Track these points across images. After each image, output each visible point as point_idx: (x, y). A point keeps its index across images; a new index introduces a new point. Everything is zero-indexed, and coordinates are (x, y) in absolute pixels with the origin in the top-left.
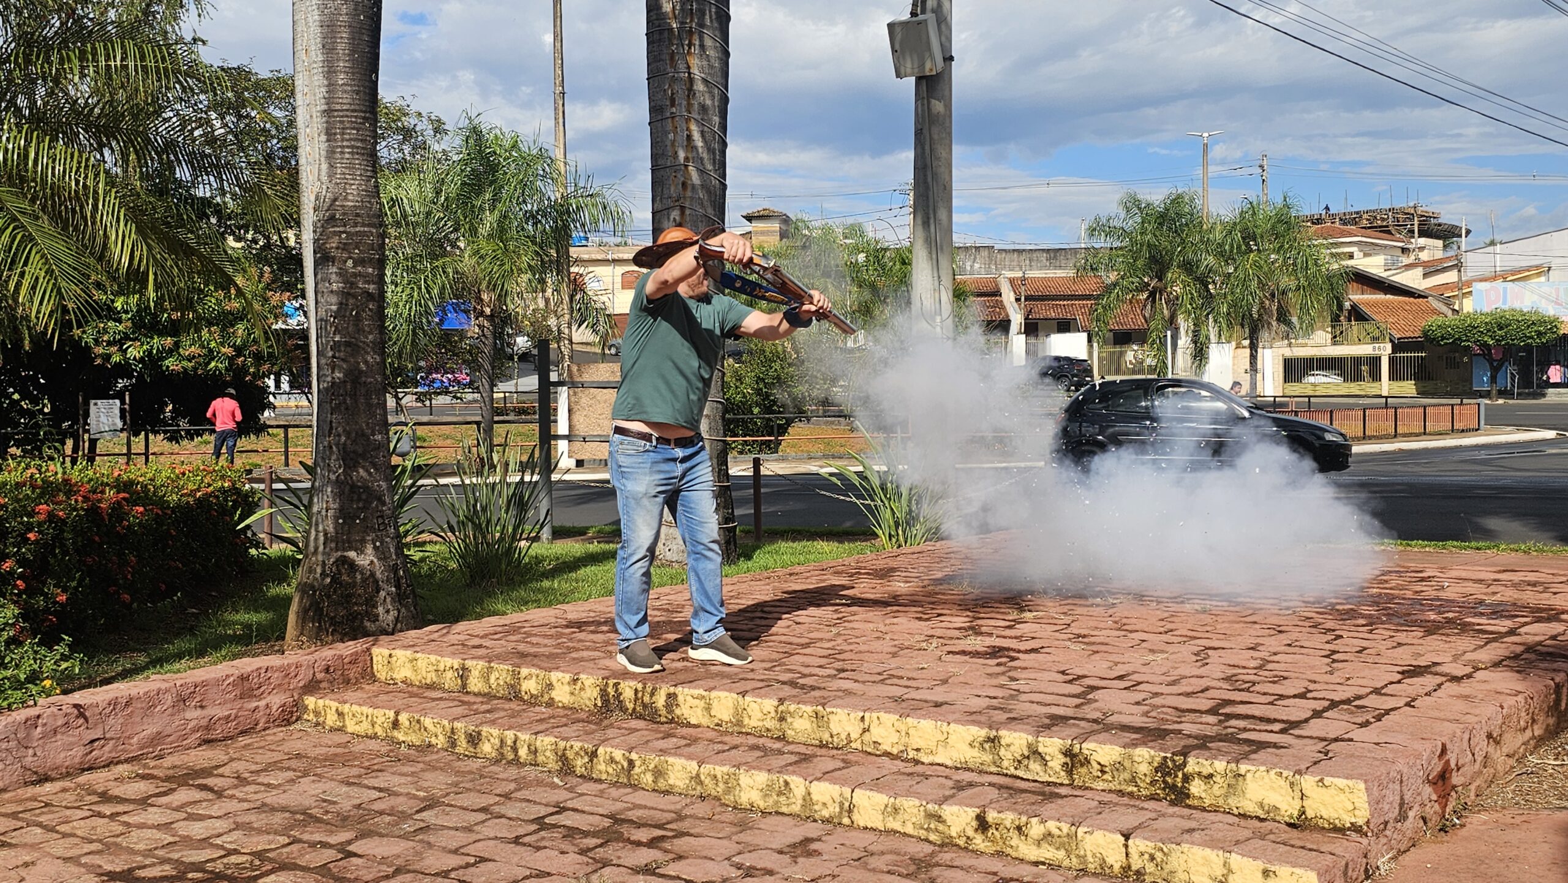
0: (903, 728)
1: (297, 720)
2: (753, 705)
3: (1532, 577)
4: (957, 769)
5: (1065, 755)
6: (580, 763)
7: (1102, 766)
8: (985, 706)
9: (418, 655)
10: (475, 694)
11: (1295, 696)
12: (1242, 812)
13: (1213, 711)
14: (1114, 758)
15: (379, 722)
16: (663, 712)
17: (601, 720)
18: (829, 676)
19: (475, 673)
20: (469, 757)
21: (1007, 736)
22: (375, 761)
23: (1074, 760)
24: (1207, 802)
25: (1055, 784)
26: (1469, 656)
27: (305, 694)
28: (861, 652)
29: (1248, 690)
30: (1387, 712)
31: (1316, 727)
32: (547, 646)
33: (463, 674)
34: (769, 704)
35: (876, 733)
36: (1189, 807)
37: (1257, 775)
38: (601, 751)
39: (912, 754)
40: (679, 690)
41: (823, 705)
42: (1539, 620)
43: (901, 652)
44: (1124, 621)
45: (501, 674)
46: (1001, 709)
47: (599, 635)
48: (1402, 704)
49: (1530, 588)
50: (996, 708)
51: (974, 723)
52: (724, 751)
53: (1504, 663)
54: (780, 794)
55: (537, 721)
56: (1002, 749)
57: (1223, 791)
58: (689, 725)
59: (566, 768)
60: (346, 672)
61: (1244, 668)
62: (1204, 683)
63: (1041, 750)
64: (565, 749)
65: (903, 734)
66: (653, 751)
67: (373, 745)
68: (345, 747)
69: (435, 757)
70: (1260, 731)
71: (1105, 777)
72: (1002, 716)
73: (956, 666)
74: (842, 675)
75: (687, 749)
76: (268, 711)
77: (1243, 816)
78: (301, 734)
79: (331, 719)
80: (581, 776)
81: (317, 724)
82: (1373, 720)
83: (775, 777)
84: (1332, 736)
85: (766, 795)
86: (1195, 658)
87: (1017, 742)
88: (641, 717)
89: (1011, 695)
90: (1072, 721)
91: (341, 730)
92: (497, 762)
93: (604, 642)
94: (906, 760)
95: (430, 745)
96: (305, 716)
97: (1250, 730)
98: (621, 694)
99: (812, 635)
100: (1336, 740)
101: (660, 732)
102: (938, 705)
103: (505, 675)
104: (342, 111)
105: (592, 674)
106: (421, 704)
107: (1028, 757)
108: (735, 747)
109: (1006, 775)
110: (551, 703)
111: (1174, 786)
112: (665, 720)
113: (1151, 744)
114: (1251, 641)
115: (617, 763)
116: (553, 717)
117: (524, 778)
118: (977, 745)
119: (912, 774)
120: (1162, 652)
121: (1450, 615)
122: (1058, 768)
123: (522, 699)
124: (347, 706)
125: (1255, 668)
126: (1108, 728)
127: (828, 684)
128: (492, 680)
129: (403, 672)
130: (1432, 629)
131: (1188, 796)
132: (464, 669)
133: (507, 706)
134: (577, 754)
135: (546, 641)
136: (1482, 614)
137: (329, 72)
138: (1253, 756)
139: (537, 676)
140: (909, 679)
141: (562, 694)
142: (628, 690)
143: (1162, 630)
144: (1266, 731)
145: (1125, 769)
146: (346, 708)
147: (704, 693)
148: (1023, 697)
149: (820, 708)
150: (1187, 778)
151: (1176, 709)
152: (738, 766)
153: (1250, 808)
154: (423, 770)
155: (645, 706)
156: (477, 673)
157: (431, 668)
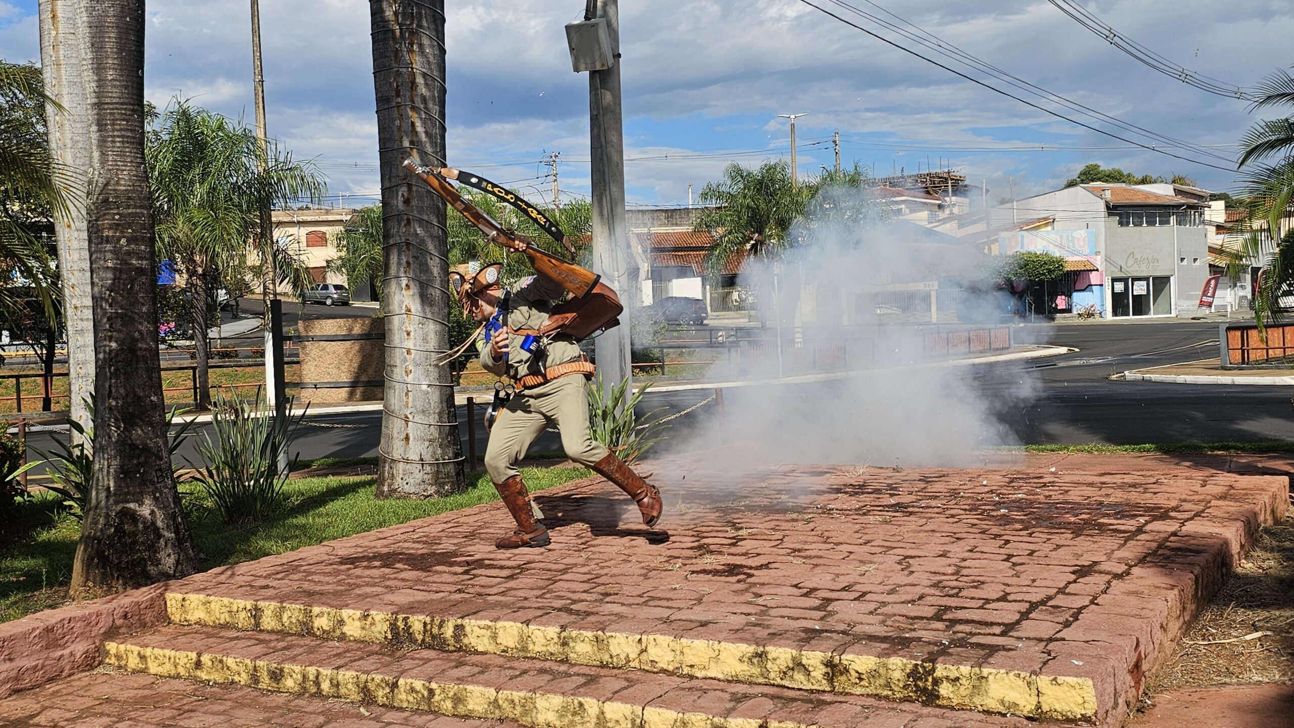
0: (678, 648)
1: (99, 664)
2: (537, 632)
3: (1128, 479)
4: (729, 681)
5: (826, 666)
6: (381, 695)
7: (860, 674)
8: (744, 622)
9: (212, 598)
10: (268, 632)
11: (998, 600)
12: (985, 708)
13: (937, 617)
14: (870, 666)
15: (181, 663)
16: (452, 641)
17: (393, 651)
18: (596, 601)
19: (268, 613)
20: (272, 692)
21: (773, 651)
22: (185, 701)
23: (834, 670)
24: (955, 702)
25: (818, 691)
26: (1118, 554)
27: (106, 640)
28: (615, 575)
29: (956, 595)
30: (1080, 610)
31: (1028, 628)
32: (329, 584)
33: (256, 614)
34: (552, 631)
35: (654, 653)
36: (939, 706)
37: (997, 677)
38: (401, 682)
39: (686, 670)
40: (466, 621)
41: (603, 630)
42: (1155, 519)
43: (650, 574)
44: (826, 534)
45: (293, 613)
46: (759, 625)
47: (374, 571)
48: (1087, 603)
49: (1133, 489)
50: (755, 625)
51: (742, 640)
52: (516, 677)
53: (1148, 559)
54: (575, 714)
55: (335, 656)
56: (769, 663)
57: (968, 692)
58: (477, 652)
59: (368, 699)
60: (143, 617)
61: (944, 574)
62: (919, 590)
63: (804, 662)
64: (366, 682)
65: (678, 652)
66: (452, 679)
67: (177, 685)
68: (151, 688)
69: (240, 693)
70: (984, 634)
71: (862, 683)
72: (762, 633)
73: (704, 584)
74: (608, 599)
75: (481, 677)
76: (72, 658)
77: (987, 712)
78: (105, 678)
79: (133, 662)
80: (384, 705)
81: (120, 667)
82: (1071, 619)
83: (569, 700)
84: (1046, 636)
85: (562, 716)
86: (900, 567)
87: (782, 656)
88: (430, 647)
89: (762, 611)
90: (825, 634)
91: (144, 671)
92: (300, 695)
93: (380, 577)
94: (682, 676)
95: (233, 682)
96: (107, 660)
97: (975, 634)
98: (410, 627)
99: (566, 561)
100: (1051, 640)
101: (451, 661)
102: (704, 624)
103: (297, 614)
104: (112, 104)
105: (381, 610)
106: (220, 644)
107: (793, 669)
108: (525, 672)
109: (774, 685)
110: (343, 637)
111: (925, 689)
112: (453, 648)
113: (901, 653)
114: (940, 549)
115: (417, 692)
116: (348, 651)
117: (329, 710)
118: (746, 660)
119: (690, 689)
120: (871, 562)
121: (1083, 516)
122: (820, 677)
123: (314, 635)
124: (149, 650)
125: (953, 574)
126: (859, 638)
127: (601, 609)
128: (285, 618)
129: (197, 614)
130: (1077, 531)
131: (938, 697)
132: (256, 609)
133: (302, 643)
134: (378, 685)
135: (327, 579)
136: (1108, 515)
137: (98, 69)
138: (991, 660)
139: (329, 614)
140: (668, 599)
141: (353, 629)
142: (417, 623)
143: (861, 541)
144: (989, 634)
145: (880, 676)
146: (148, 651)
147: (490, 624)
148: (773, 612)
149: (600, 633)
150: (936, 682)
151: (907, 617)
152: (534, 691)
153: (993, 705)
154: (232, 708)
155: (433, 637)
156: (270, 613)
157: (224, 609)
